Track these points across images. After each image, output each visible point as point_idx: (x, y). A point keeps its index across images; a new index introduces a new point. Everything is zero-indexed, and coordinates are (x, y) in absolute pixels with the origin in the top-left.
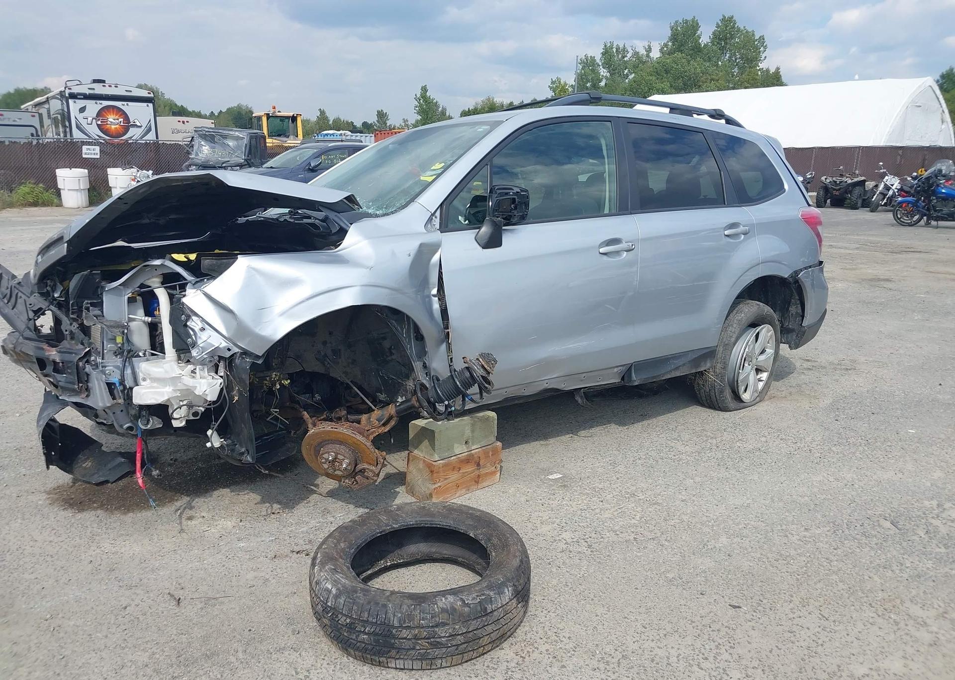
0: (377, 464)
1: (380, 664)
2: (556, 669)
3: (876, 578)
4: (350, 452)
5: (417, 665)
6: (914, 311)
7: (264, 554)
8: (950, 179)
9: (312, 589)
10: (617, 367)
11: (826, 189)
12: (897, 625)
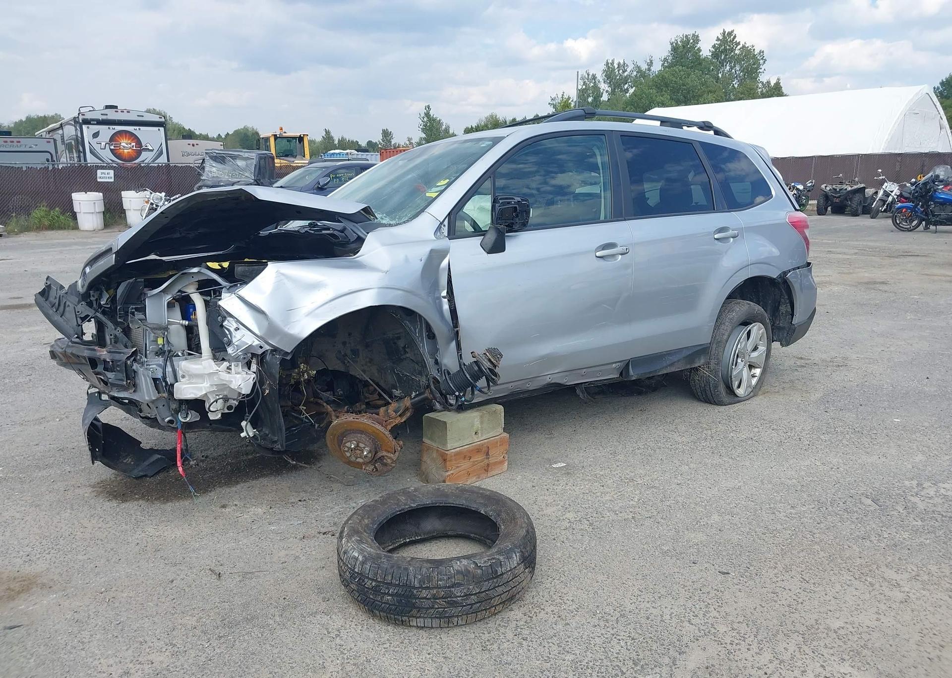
0: (395, 452)
1: (403, 623)
2: (560, 627)
3: (855, 547)
4: (370, 441)
5: (436, 622)
6: (907, 312)
7: (293, 535)
8: (948, 185)
9: (341, 559)
10: (616, 363)
11: (826, 197)
12: (872, 586)
